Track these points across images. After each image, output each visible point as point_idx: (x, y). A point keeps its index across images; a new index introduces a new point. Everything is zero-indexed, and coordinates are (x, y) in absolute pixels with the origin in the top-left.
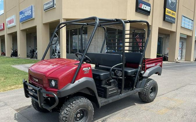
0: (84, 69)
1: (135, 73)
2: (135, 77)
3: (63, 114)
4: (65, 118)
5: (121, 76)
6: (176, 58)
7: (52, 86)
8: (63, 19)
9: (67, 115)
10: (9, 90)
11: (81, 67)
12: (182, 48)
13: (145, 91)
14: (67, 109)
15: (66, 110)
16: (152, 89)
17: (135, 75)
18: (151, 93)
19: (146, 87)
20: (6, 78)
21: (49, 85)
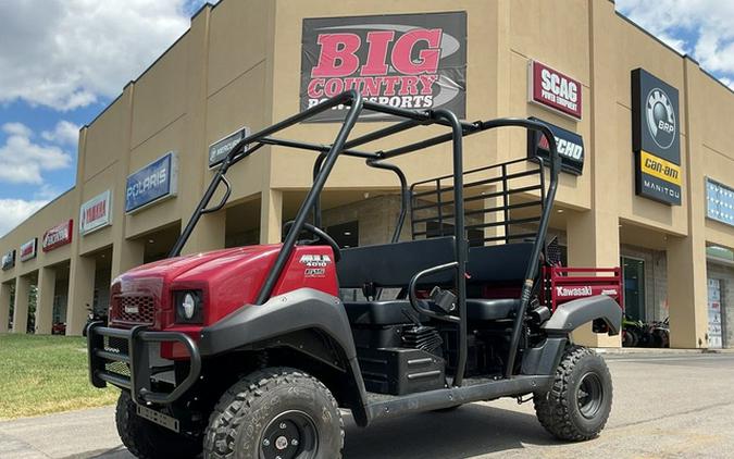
0: (304, 258)
1: (511, 312)
2: (512, 325)
3: (220, 425)
4: (224, 441)
5: (453, 313)
6: (700, 334)
7: (185, 315)
8: (273, 189)
9: (234, 426)
10: (51, 411)
11: (292, 249)
12: (723, 305)
13: (558, 390)
14: (236, 404)
15: (232, 410)
16: (586, 386)
17: (512, 317)
18: (584, 401)
19: (561, 373)
20: (49, 378)
21: (175, 316)
